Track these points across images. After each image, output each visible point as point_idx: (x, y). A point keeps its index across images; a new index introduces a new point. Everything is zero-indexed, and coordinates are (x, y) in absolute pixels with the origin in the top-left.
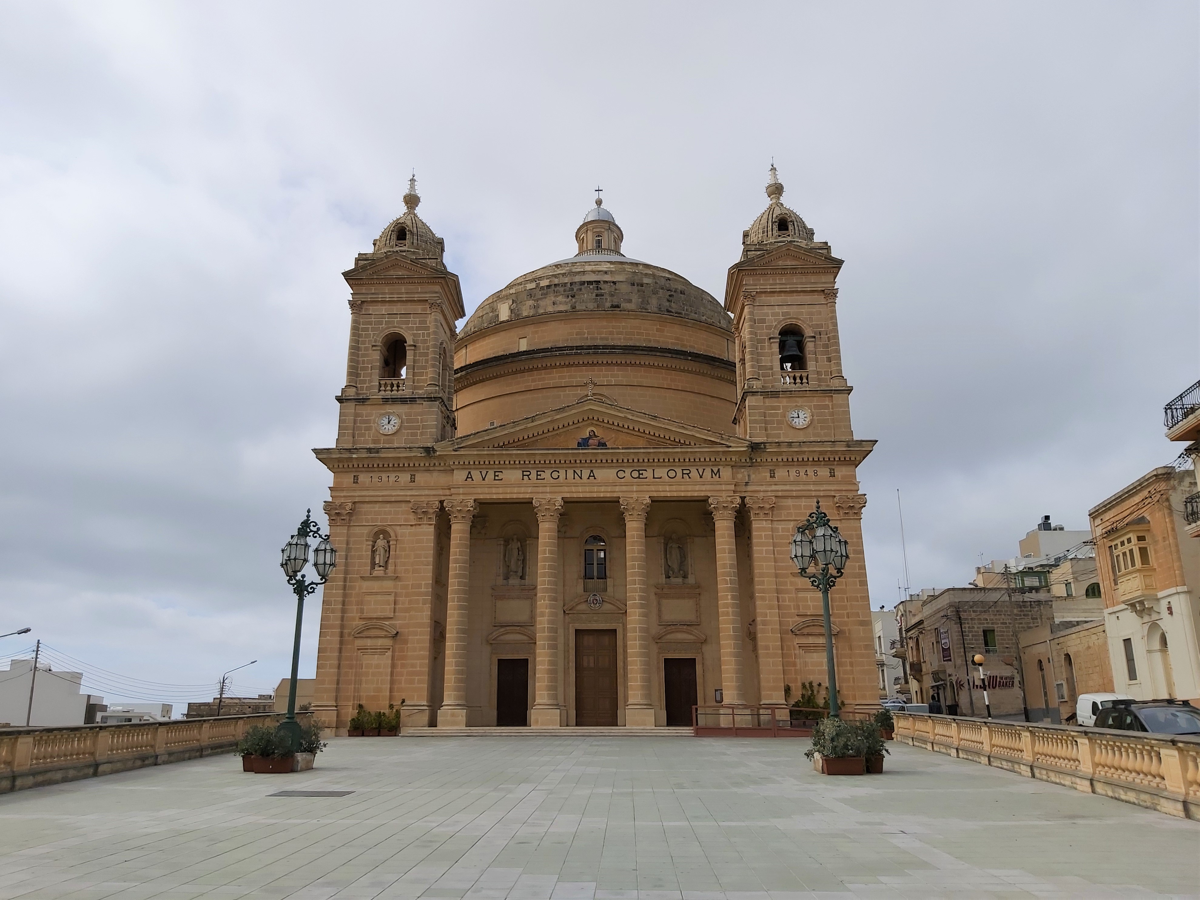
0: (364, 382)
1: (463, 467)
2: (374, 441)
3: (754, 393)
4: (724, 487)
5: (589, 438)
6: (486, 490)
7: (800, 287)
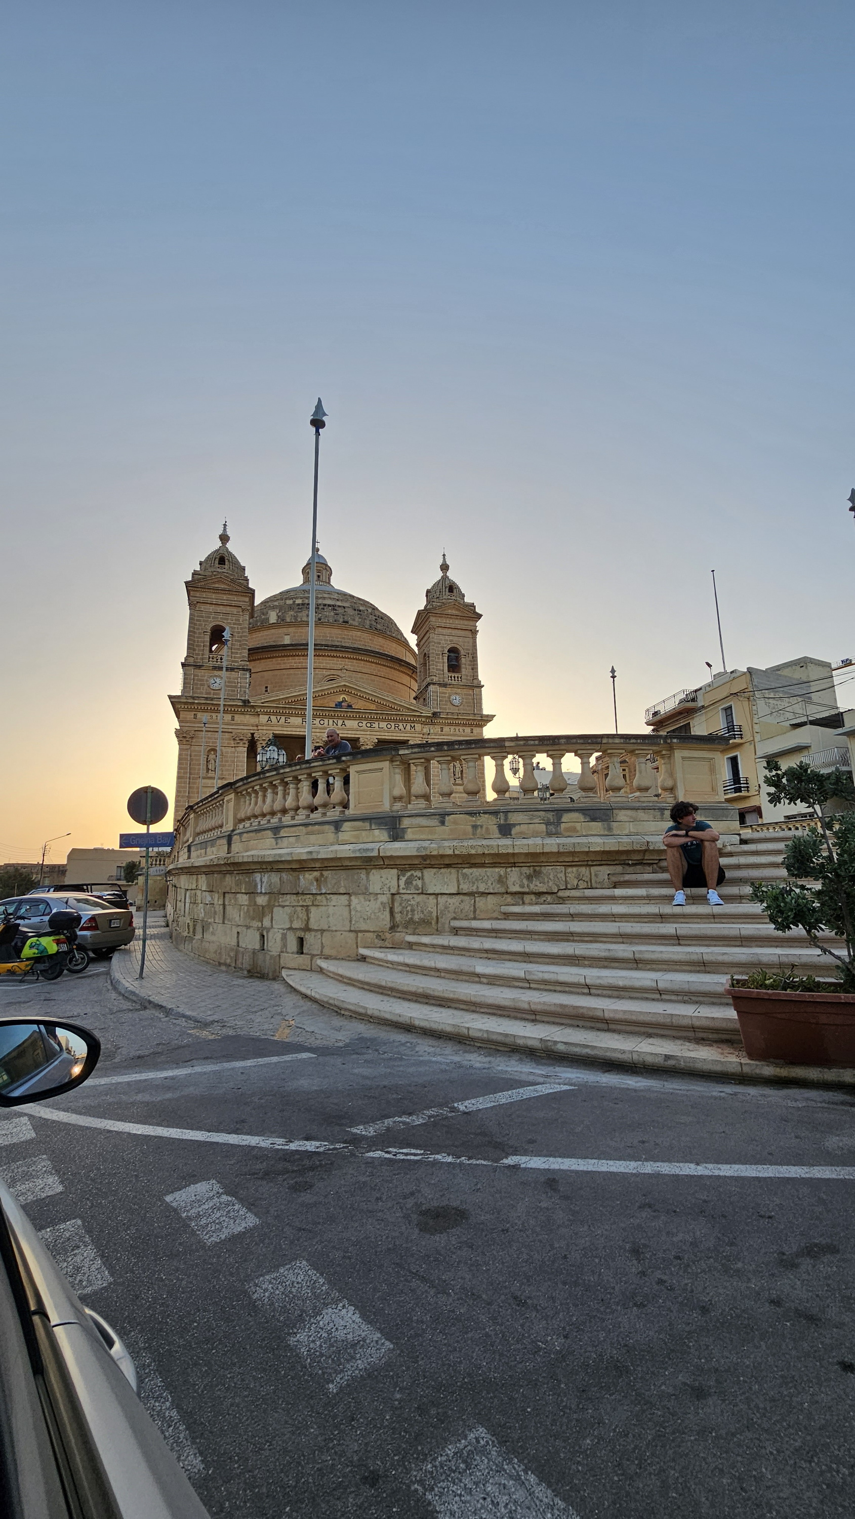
0: (198, 654)
1: (266, 713)
2: (207, 693)
3: (434, 684)
4: (417, 735)
5: (342, 702)
6: (280, 728)
7: (459, 627)
